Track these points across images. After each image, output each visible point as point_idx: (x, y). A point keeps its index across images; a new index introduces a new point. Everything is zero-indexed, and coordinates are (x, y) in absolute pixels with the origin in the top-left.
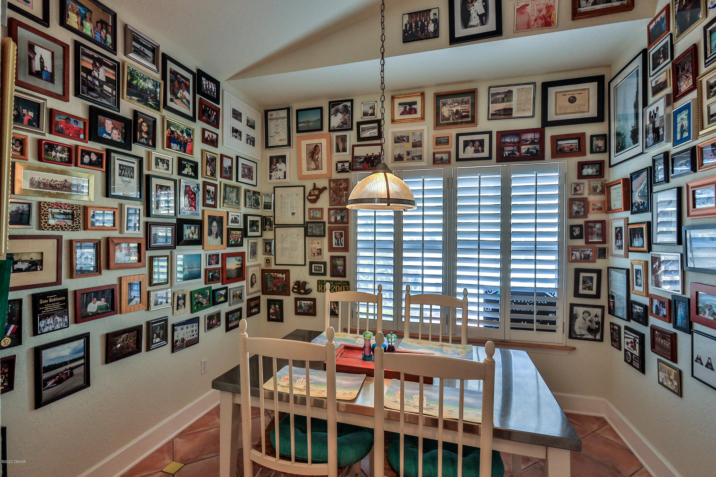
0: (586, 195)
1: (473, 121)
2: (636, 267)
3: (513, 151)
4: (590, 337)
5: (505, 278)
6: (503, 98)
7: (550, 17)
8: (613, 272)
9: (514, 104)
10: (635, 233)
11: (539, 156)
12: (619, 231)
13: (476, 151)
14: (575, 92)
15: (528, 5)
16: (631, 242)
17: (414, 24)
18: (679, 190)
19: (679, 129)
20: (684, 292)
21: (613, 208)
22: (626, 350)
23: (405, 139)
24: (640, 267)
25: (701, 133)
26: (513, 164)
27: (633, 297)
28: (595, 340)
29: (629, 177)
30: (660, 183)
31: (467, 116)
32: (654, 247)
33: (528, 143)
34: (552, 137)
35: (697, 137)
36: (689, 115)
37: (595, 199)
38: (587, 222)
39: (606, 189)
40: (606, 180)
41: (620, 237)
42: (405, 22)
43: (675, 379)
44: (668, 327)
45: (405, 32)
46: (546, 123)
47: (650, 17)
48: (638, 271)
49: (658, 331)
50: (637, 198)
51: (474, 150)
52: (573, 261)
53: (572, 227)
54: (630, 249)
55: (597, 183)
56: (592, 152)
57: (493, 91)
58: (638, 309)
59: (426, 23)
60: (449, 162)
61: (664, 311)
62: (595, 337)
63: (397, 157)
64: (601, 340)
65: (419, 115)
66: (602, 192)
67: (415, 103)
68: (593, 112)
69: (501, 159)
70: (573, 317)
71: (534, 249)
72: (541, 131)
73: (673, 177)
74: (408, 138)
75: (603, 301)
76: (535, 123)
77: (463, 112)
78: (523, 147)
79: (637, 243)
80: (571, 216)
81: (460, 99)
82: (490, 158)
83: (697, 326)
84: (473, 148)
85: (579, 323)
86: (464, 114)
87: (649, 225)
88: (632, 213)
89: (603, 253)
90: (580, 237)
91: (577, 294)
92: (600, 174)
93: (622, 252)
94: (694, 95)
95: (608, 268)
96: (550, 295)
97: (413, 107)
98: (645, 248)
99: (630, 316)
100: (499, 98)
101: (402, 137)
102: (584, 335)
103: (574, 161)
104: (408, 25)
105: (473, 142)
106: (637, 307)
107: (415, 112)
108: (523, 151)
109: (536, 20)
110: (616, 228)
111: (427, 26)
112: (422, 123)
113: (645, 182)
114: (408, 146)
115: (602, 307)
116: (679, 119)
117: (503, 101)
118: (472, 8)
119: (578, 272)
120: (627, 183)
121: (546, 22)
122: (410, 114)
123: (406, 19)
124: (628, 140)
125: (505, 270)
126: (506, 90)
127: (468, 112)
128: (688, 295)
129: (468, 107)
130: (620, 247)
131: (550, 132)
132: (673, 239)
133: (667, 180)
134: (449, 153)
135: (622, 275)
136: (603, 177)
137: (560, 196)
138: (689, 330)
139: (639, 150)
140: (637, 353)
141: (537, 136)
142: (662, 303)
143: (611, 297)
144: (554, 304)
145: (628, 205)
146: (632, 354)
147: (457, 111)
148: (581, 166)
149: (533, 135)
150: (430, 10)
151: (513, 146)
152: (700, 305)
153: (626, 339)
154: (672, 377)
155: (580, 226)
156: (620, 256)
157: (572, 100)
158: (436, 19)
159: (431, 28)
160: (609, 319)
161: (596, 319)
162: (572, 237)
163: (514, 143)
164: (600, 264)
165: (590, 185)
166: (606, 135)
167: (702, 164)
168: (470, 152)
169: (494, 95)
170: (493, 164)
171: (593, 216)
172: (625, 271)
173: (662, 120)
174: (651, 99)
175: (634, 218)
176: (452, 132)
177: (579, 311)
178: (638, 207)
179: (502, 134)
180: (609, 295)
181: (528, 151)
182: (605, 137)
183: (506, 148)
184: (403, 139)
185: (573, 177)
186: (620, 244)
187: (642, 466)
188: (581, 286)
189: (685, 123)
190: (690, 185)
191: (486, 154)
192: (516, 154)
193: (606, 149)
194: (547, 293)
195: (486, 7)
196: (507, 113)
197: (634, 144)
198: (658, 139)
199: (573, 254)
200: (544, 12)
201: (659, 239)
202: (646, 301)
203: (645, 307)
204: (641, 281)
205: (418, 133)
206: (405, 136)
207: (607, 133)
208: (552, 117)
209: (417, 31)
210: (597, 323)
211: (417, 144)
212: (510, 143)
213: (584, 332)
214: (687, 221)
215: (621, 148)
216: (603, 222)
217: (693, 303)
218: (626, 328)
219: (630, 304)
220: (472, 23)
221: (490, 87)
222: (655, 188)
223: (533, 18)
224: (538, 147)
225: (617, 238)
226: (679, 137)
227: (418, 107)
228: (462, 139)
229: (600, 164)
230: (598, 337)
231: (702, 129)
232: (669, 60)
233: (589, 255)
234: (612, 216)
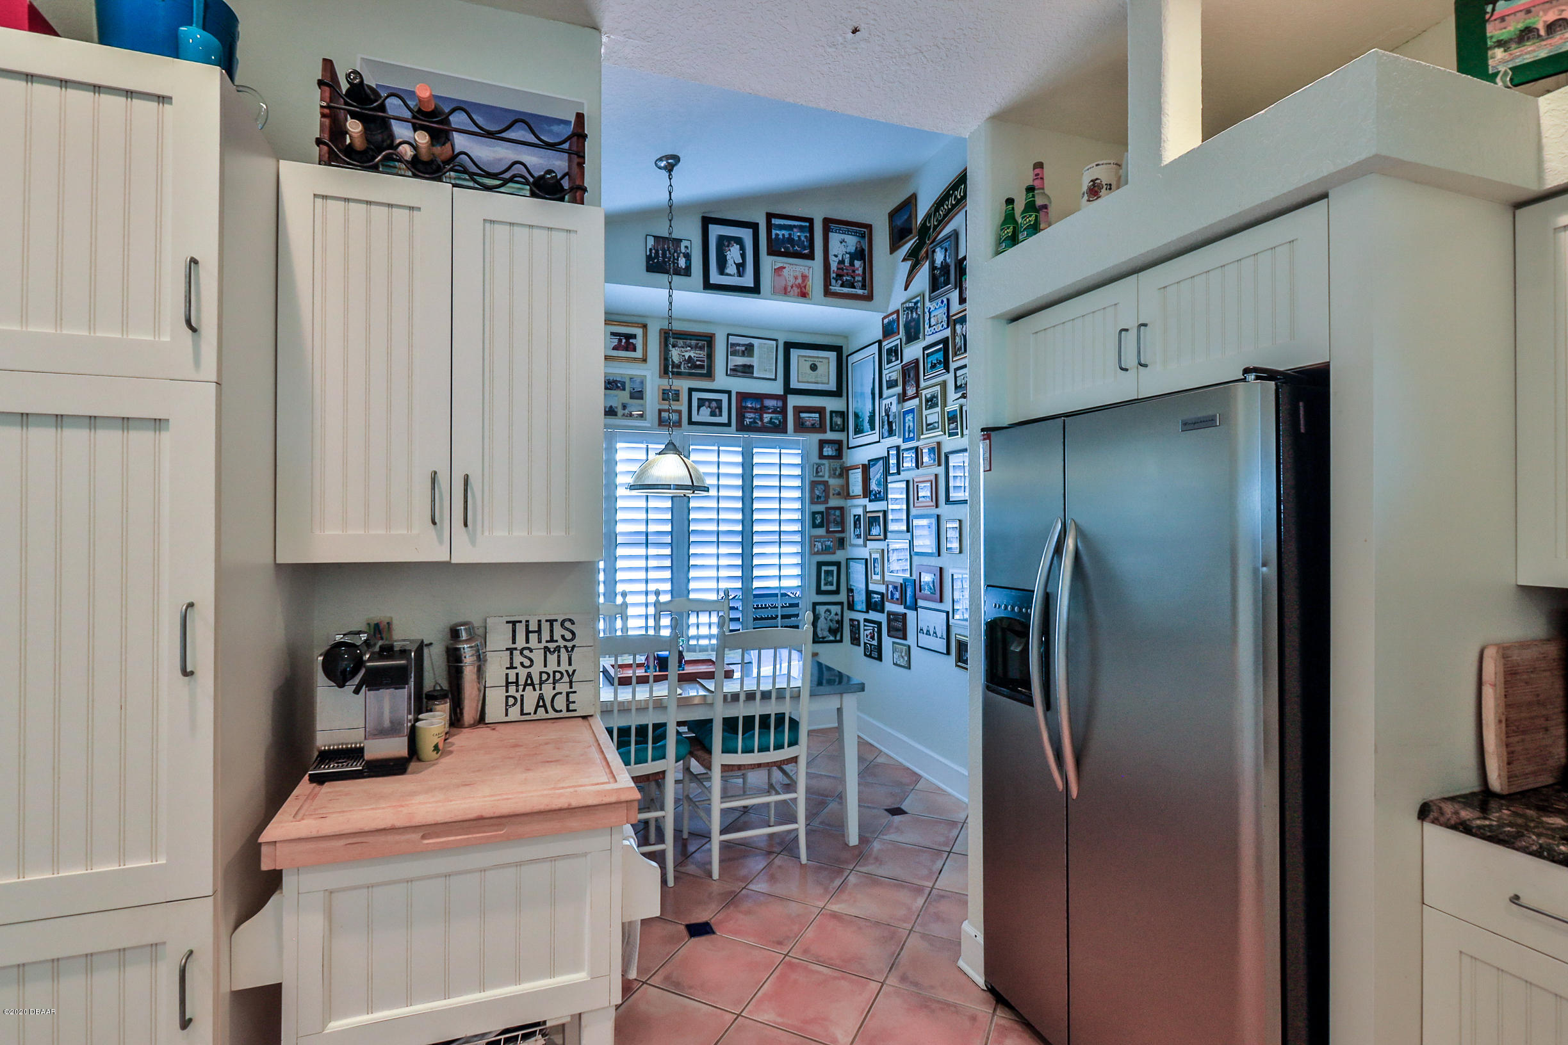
0: (826, 478)
1: (710, 375)
2: (874, 556)
3: (755, 418)
4: (832, 638)
5: (747, 575)
6: (743, 352)
7: (805, 287)
8: (852, 563)
9: (754, 361)
10: (873, 521)
11: (781, 428)
12: (857, 519)
13: (713, 414)
14: (817, 360)
15: (785, 268)
16: (870, 530)
17: (660, 252)
18: (908, 482)
19: (907, 428)
20: (911, 575)
21: (851, 494)
22: (865, 643)
23: (619, 385)
24: (877, 556)
25: (922, 437)
26: (754, 436)
27: (872, 587)
28: (835, 641)
29: (867, 463)
30: (893, 474)
31: (702, 367)
32: (889, 535)
33: (770, 411)
34: (795, 408)
35: (919, 440)
36: (913, 418)
37: (834, 482)
38: (828, 509)
39: (844, 472)
40: (844, 462)
41: (858, 526)
42: (649, 246)
43: (906, 654)
44: (899, 609)
45: (649, 258)
46: (788, 390)
47: (883, 312)
48: (875, 560)
49: (893, 615)
50: (874, 486)
51: (711, 412)
52: (815, 554)
53: (814, 514)
54: (869, 537)
55: (836, 463)
56: (832, 430)
57: (732, 339)
58: (877, 597)
59: (676, 254)
60: (678, 424)
61: (897, 595)
62: (836, 637)
63: (607, 410)
64: (841, 641)
65: (639, 354)
66: (841, 475)
67: (634, 336)
68: (832, 386)
69: (742, 428)
70: (816, 618)
71: (778, 540)
72: (783, 398)
73: (903, 471)
74: (623, 384)
75: (843, 597)
76: (777, 388)
77: (697, 360)
78: (765, 415)
79: (875, 531)
80: (812, 502)
81: (693, 342)
82: (729, 424)
83: (921, 603)
84: (709, 410)
85: (822, 623)
86: (698, 363)
87: (885, 513)
88: (870, 501)
89: (842, 543)
90: (821, 525)
91: (819, 592)
92: (839, 455)
93: (861, 541)
94: (916, 401)
95: (847, 559)
96: (791, 595)
97: (631, 341)
98: (882, 537)
99: (871, 606)
100: (739, 350)
101: (615, 382)
102: (825, 638)
103: (816, 438)
104: (654, 251)
105: (710, 401)
106: (875, 596)
107: (634, 350)
108: (766, 420)
109: (792, 287)
110: (855, 516)
111: (678, 260)
112: (643, 365)
113: (881, 471)
114: (624, 396)
115: (841, 604)
116: (907, 419)
117: (743, 354)
118: (728, 253)
119: (820, 564)
120: (866, 469)
121: (801, 292)
122: (627, 350)
123: (651, 242)
124: (867, 425)
125: (747, 566)
126: (747, 343)
127: (703, 361)
128: (914, 577)
129: (703, 354)
130: (859, 536)
131: (793, 401)
132: (904, 528)
133: (898, 473)
134: (680, 412)
135: (861, 566)
136: (842, 459)
137: (802, 477)
138: (915, 608)
139: (876, 438)
140: (875, 643)
141: (780, 404)
142: (895, 588)
143: (850, 590)
144: (797, 605)
145: (867, 492)
146: (871, 645)
147: (690, 357)
148: (822, 443)
149: (775, 402)
150: (681, 240)
151: (755, 413)
152: (922, 583)
153: (864, 633)
154: (903, 654)
155: (821, 513)
156: (858, 546)
157: (814, 368)
158: (688, 253)
159: (682, 262)
160: (849, 615)
161: (836, 618)
162: (815, 526)
163: (756, 409)
164: (839, 556)
165: (830, 465)
166: (844, 412)
167: (922, 463)
168: (704, 415)
169: (733, 345)
170: (732, 432)
171: (834, 502)
172: (864, 561)
173: (895, 416)
174: (886, 393)
175: (872, 507)
176: (683, 385)
177: (821, 609)
178: (875, 495)
179: (743, 396)
180: (848, 589)
181: (770, 422)
182: (843, 415)
183: (747, 415)
184: (617, 385)
185: (815, 458)
186: (858, 533)
187: (881, 751)
188: (823, 582)
189: (911, 424)
190: (915, 480)
191: (724, 419)
192: (757, 423)
193: (844, 428)
194: (789, 594)
195: (743, 256)
196: (746, 371)
197: (872, 430)
198: (891, 433)
199: (815, 545)
200: (800, 281)
201: (892, 527)
202: (882, 589)
203: (882, 594)
204: (878, 570)
205: (638, 380)
206: (619, 381)
207: (845, 410)
208: (794, 384)
209: (664, 262)
210: (837, 622)
211: (638, 395)
212: (751, 408)
213: (826, 633)
214: (913, 511)
215: (859, 430)
216: (841, 509)
217: (918, 582)
218: (866, 620)
219: (869, 593)
220: (728, 271)
221: (729, 335)
222: (890, 479)
223: (790, 284)
224: (780, 417)
225: (855, 527)
226: (907, 436)
227: (639, 342)
228: (696, 396)
229: (839, 443)
230: (838, 638)
231: (922, 434)
232: (899, 361)
233: (829, 546)
234: (850, 502)
